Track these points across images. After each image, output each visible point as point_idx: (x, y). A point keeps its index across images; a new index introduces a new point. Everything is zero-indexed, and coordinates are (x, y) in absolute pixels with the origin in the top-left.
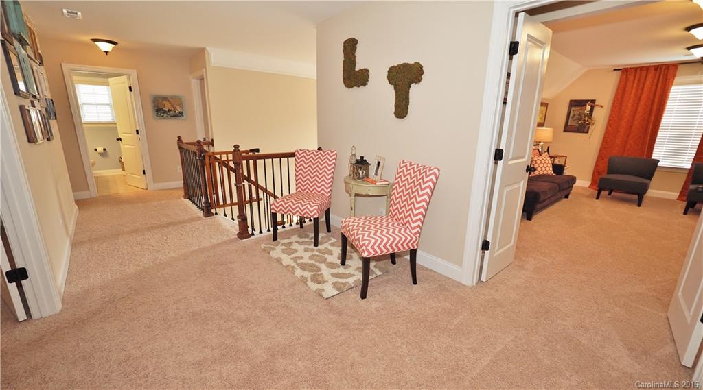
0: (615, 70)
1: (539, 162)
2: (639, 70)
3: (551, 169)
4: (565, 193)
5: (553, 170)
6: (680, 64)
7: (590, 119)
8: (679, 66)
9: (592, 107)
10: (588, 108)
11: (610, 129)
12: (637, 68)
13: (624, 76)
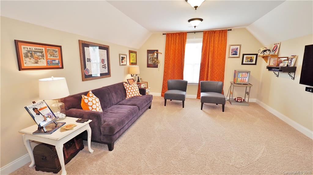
0: (163, 34)
1: (130, 89)
2: (173, 35)
3: (138, 92)
4: (149, 106)
5: (140, 92)
6: (187, 32)
7: (158, 60)
8: (187, 33)
9: (157, 54)
10: (156, 54)
11: (166, 65)
12: (172, 33)
13: (168, 37)
